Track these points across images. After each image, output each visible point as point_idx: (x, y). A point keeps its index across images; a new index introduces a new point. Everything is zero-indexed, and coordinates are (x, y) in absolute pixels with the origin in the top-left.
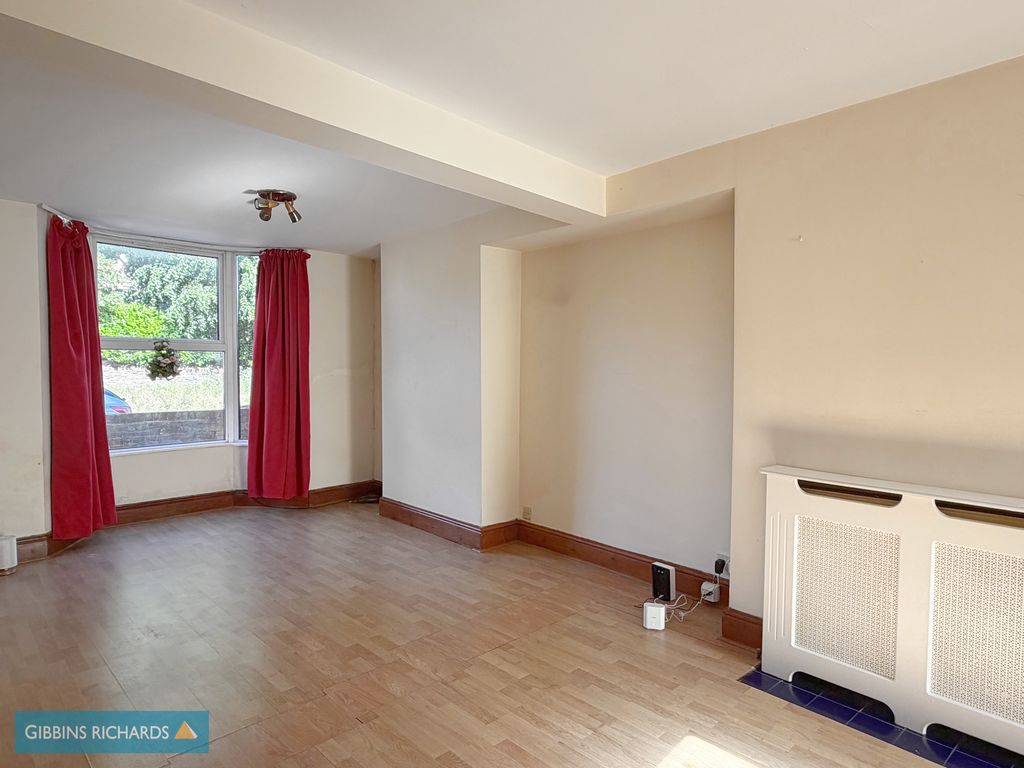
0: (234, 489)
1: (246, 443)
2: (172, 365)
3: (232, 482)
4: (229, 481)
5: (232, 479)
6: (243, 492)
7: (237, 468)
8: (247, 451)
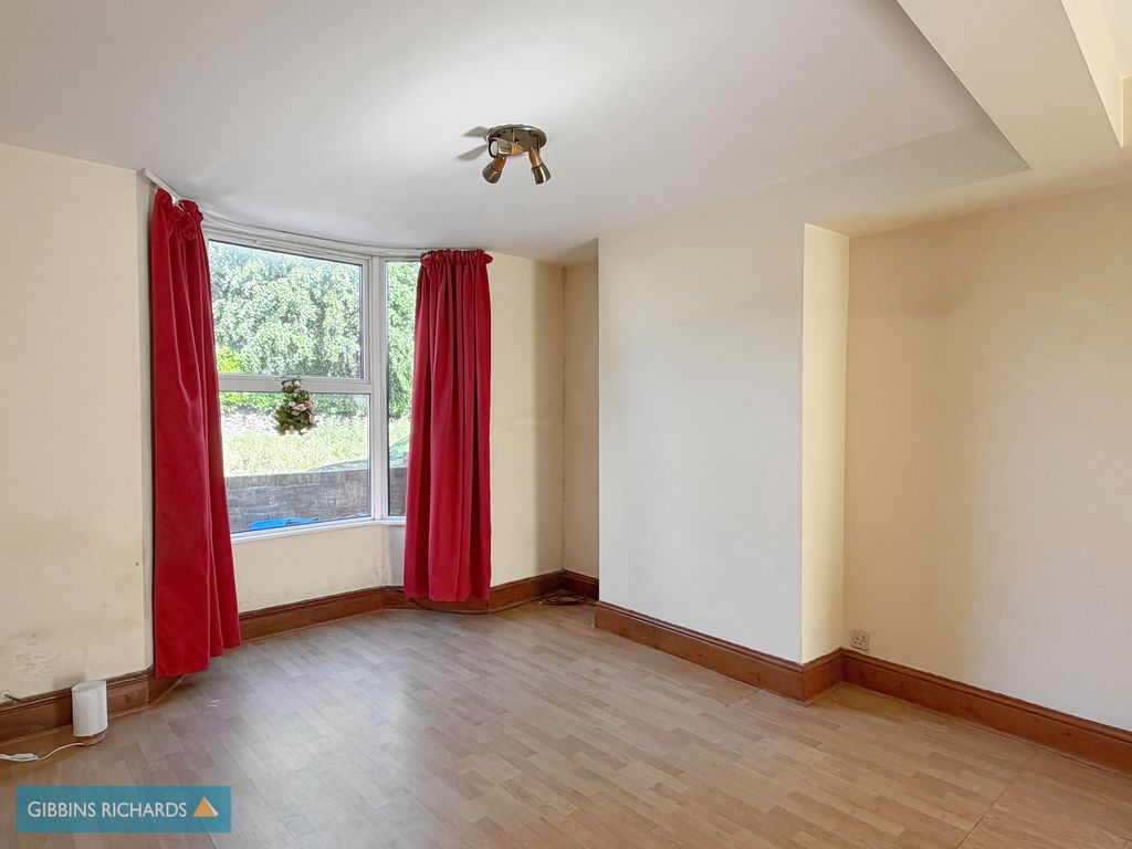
0: (383, 585)
1: (403, 520)
2: (306, 414)
3: (381, 577)
4: (377, 573)
5: (380, 571)
6: (396, 589)
7: (387, 557)
8: (403, 534)
